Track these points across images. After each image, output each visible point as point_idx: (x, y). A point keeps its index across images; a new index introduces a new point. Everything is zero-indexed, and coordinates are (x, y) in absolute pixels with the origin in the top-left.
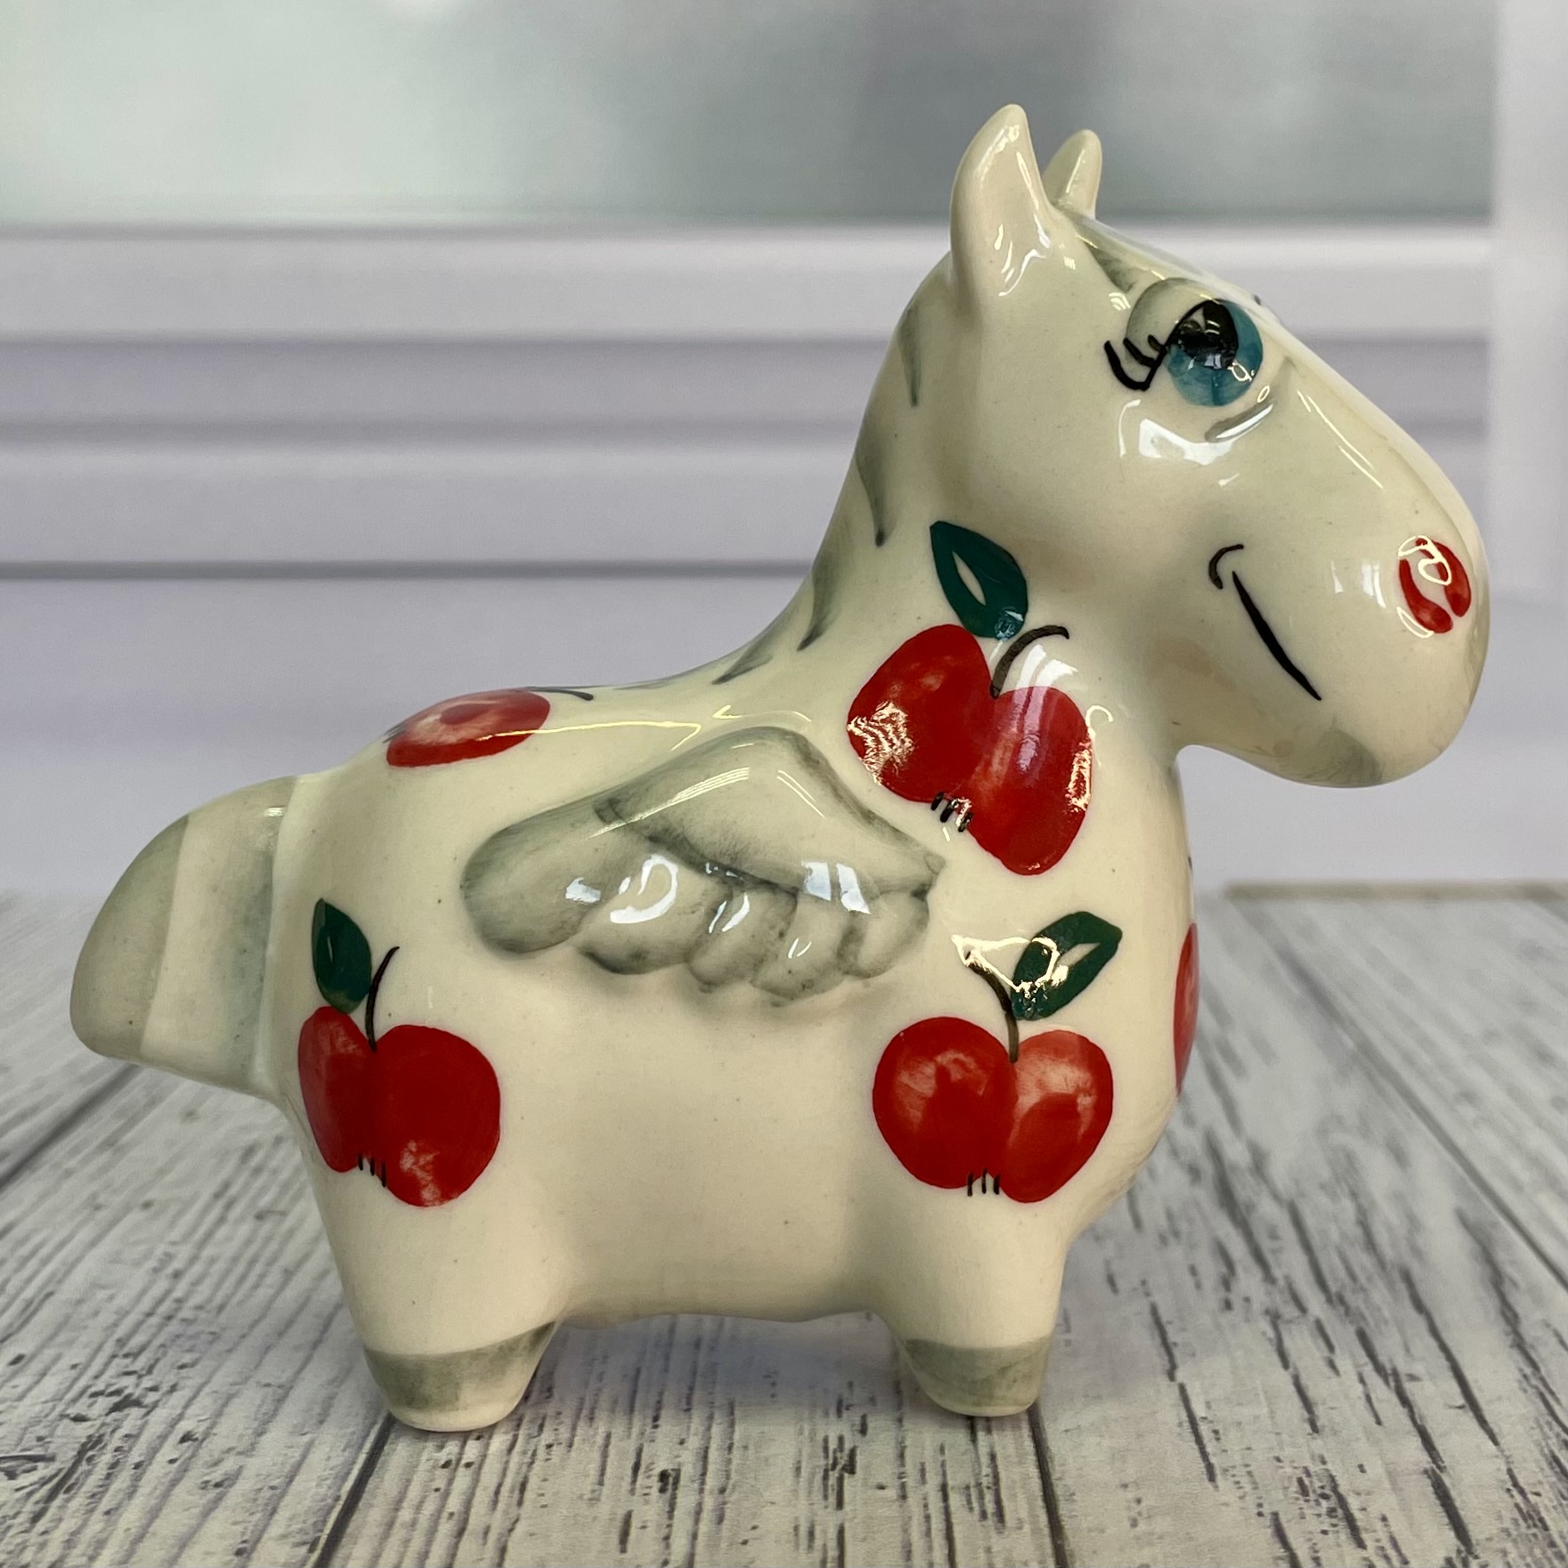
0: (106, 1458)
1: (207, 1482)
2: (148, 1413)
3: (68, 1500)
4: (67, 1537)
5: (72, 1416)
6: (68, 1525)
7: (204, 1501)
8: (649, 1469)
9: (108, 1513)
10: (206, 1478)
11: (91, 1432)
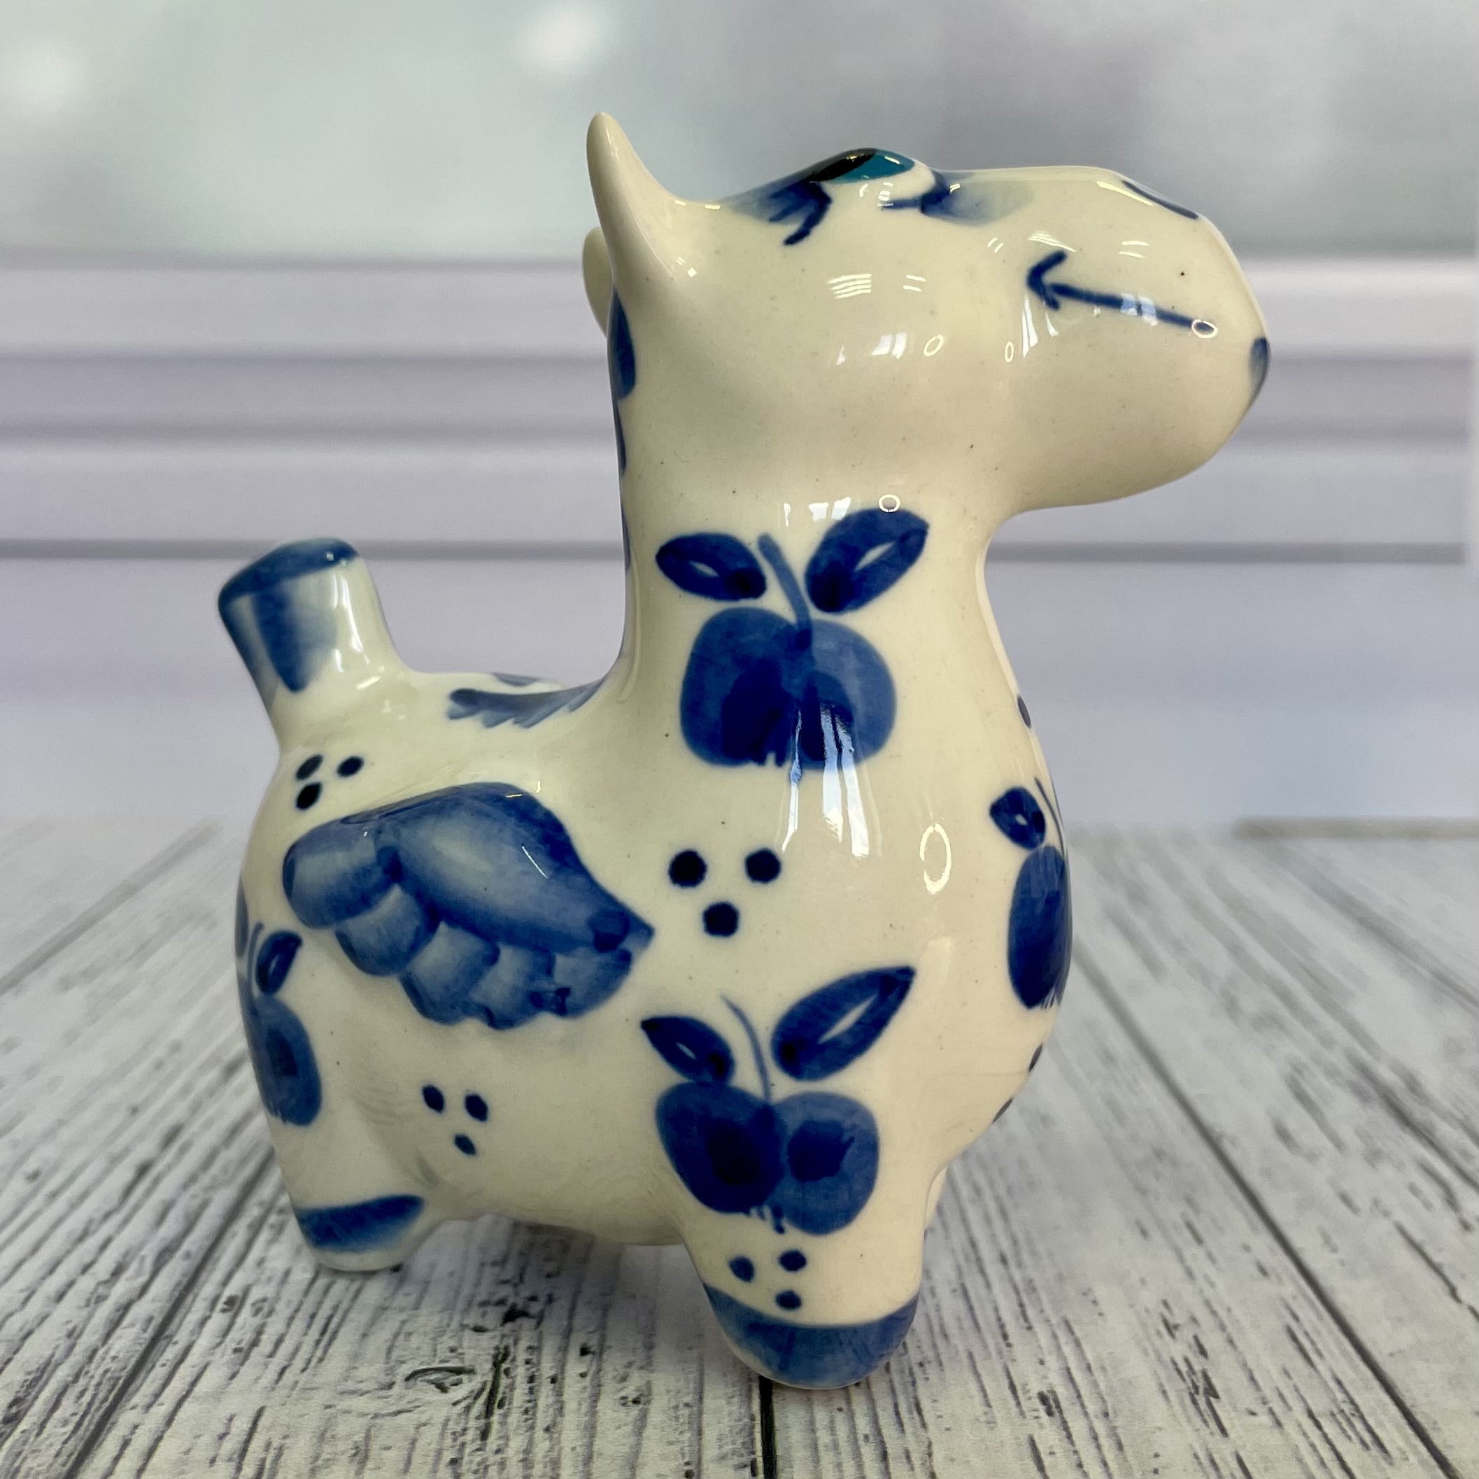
0: (521, 1372)
1: (623, 1398)
2: (539, 1324)
3: (505, 1416)
4: (521, 1456)
5: (472, 1326)
6: (517, 1443)
7: (630, 1419)
8: (1026, 1392)
9: (547, 1430)
10: (623, 1394)
11: (496, 1343)
